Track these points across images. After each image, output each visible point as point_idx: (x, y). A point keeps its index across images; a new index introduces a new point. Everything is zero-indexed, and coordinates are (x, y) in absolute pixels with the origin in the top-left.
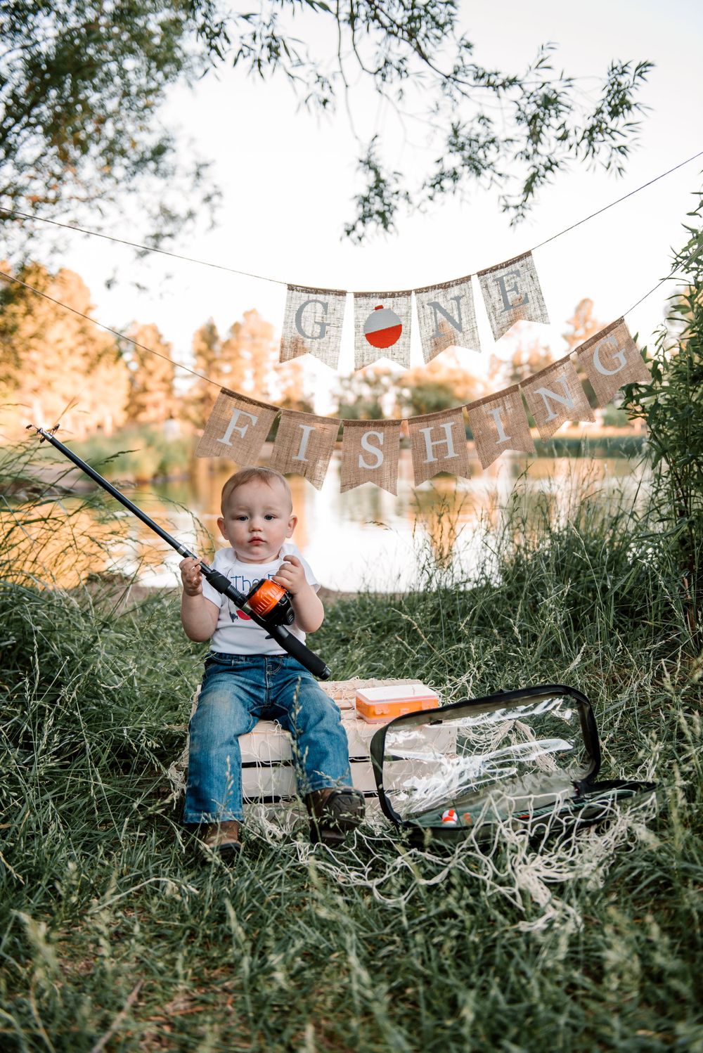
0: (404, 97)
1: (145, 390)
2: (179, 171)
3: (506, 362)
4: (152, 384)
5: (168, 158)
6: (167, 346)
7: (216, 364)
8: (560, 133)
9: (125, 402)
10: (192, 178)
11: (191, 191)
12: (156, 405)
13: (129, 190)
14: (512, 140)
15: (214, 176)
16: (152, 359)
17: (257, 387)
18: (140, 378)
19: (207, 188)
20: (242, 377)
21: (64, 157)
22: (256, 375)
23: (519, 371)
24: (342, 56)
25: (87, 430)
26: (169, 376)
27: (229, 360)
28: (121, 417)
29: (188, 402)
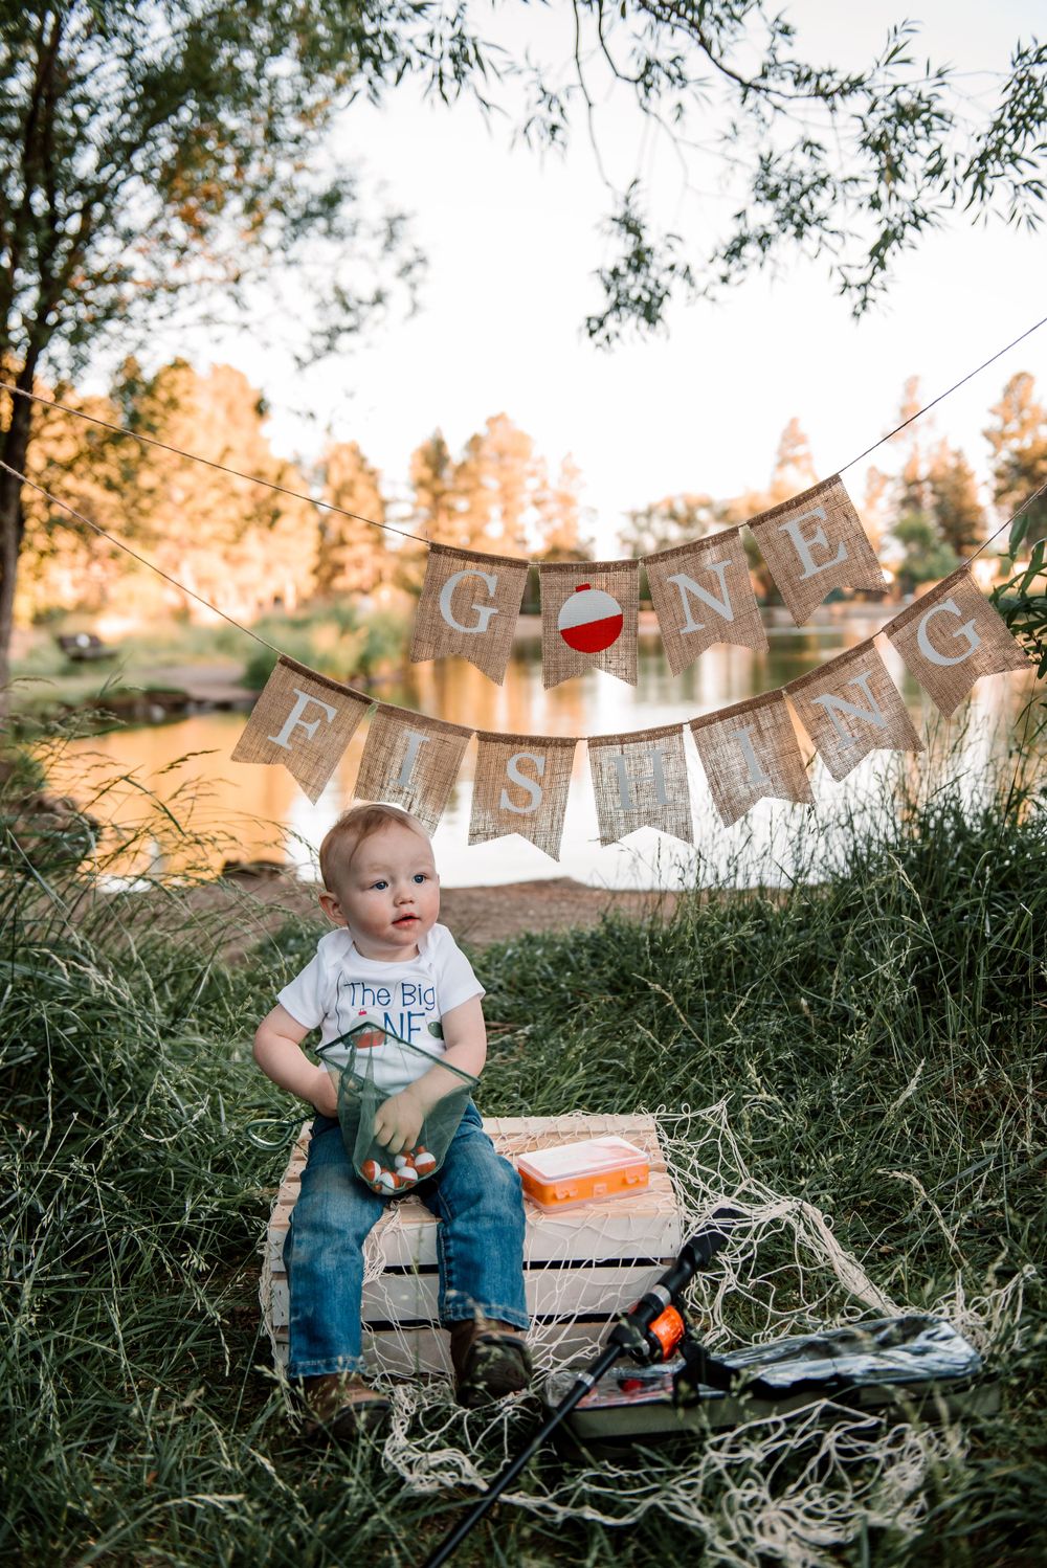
0: (684, 117)
1: (342, 542)
2: (361, 230)
3: (893, 479)
4: (354, 532)
5: (345, 210)
6: (372, 473)
7: (448, 500)
8: (931, 164)
9: (313, 561)
10: (381, 240)
11: (382, 258)
12: (359, 564)
13: (289, 263)
14: (856, 180)
15: (416, 235)
16: (351, 494)
17: (508, 532)
18: (335, 525)
19: (404, 252)
20: (486, 519)
21: (188, 218)
22: (505, 514)
23: (915, 491)
24: (581, 58)
25: (260, 605)
26: (377, 520)
27: (467, 492)
28: (309, 584)
29: (404, 557)
